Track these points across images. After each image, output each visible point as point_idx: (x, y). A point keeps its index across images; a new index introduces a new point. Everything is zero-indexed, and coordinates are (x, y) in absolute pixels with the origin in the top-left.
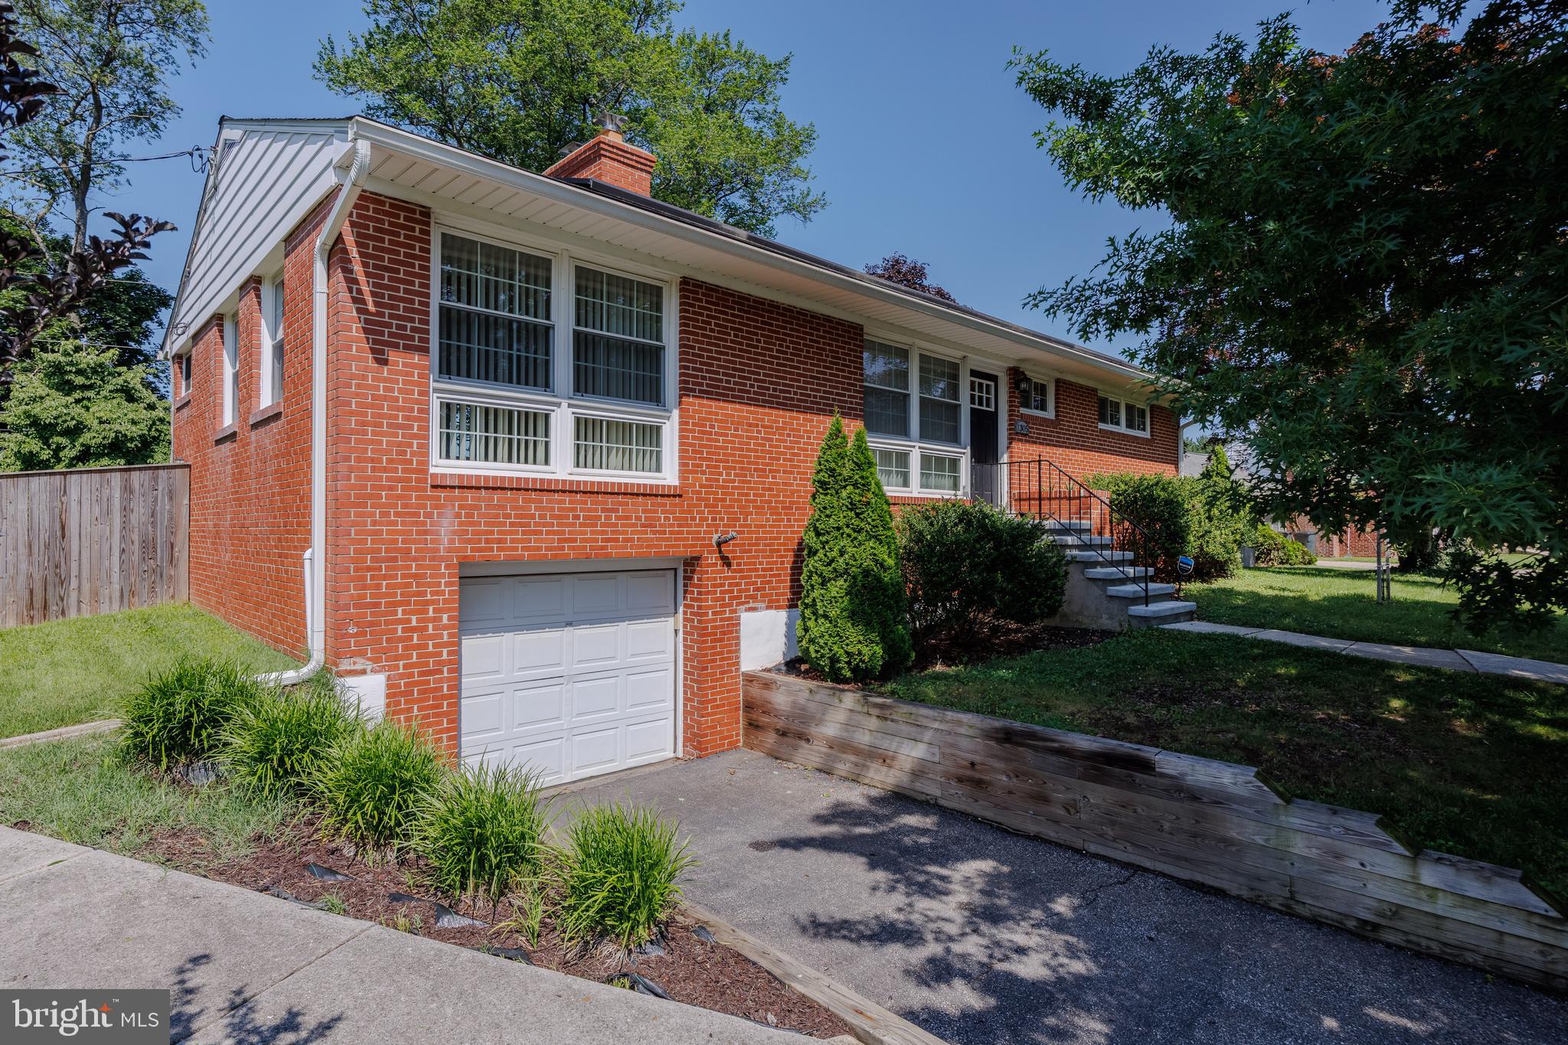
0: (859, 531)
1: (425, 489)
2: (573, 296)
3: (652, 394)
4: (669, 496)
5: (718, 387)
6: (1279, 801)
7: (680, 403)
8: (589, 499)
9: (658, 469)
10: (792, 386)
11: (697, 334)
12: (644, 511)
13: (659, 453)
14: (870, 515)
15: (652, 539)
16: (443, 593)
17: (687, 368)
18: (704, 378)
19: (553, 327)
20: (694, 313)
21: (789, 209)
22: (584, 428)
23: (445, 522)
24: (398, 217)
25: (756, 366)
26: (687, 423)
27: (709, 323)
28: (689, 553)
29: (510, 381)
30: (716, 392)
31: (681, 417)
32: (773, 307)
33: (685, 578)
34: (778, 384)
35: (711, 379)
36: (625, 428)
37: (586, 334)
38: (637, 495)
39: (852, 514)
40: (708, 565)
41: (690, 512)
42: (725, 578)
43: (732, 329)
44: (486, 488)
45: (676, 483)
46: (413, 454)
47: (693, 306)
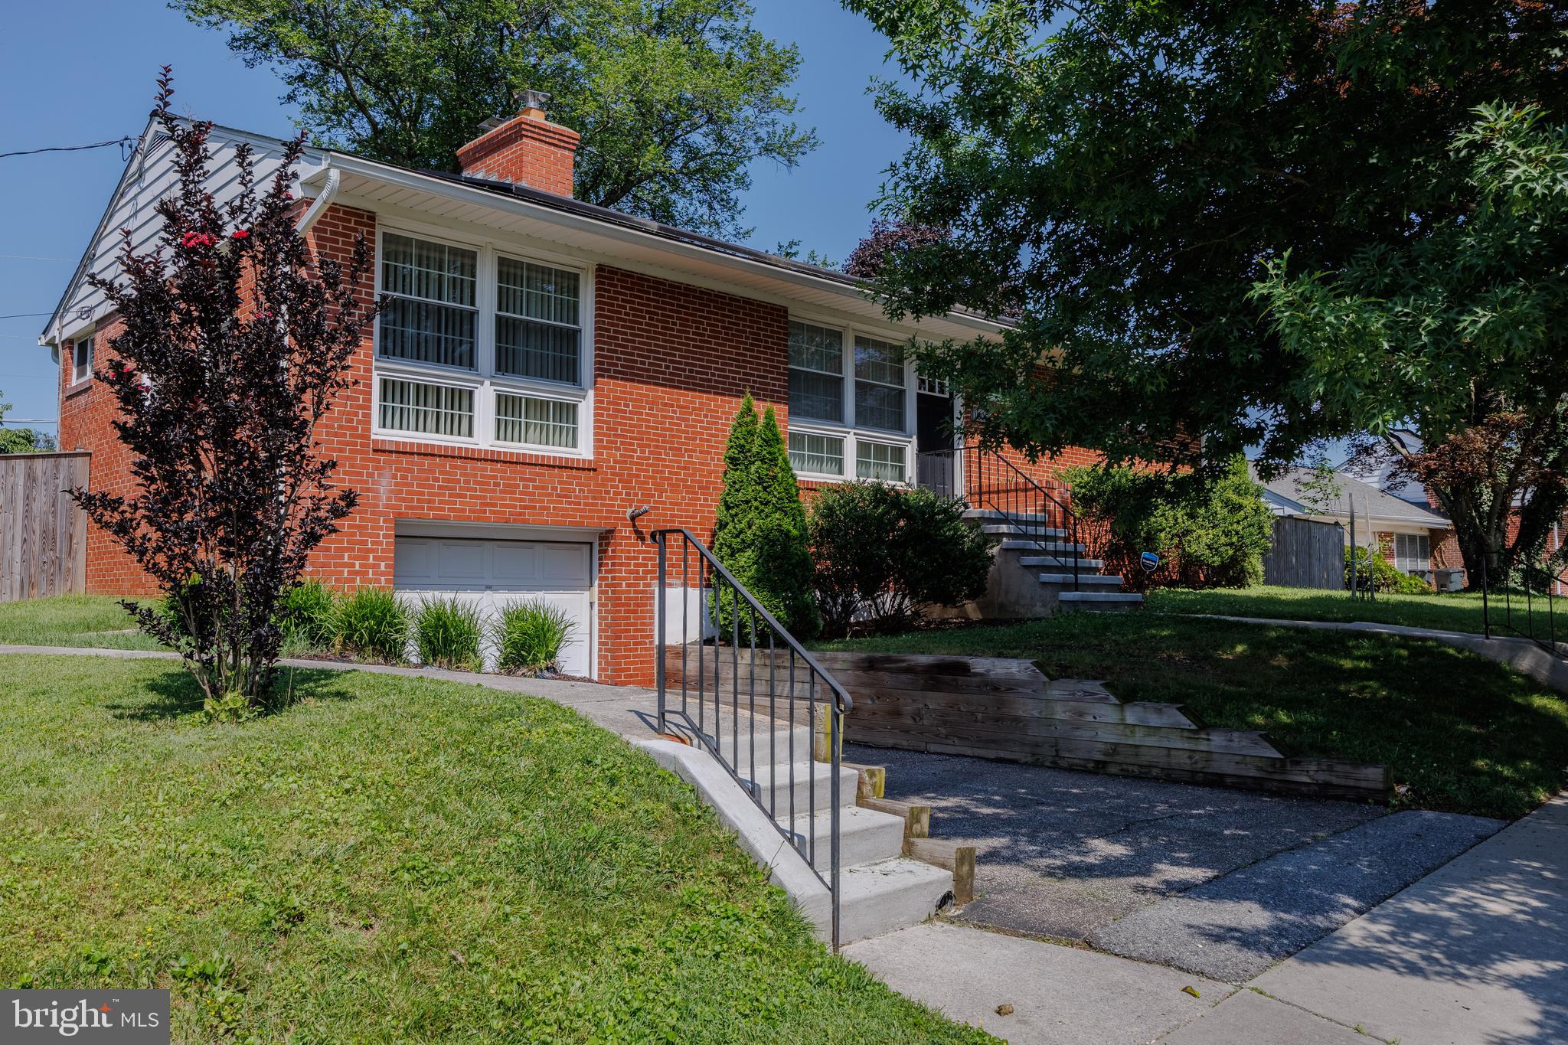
0: (767, 504)
1: (368, 453)
2: (495, 284)
3: (569, 373)
4: (584, 469)
5: (633, 368)
6: (1046, 679)
7: (596, 382)
8: (509, 468)
9: (574, 445)
10: (710, 368)
11: (612, 318)
12: (560, 483)
13: (575, 430)
14: (777, 489)
15: (567, 509)
16: (381, 544)
17: (602, 349)
18: (619, 359)
19: (477, 312)
20: (609, 298)
21: (768, 149)
22: (505, 404)
23: (384, 481)
24: (349, 221)
25: (672, 348)
26: (602, 402)
27: (624, 307)
28: (604, 526)
29: (439, 361)
30: (631, 374)
31: (596, 395)
32: (689, 290)
33: (600, 552)
34: (695, 365)
35: (625, 360)
36: (543, 405)
37: (507, 319)
38: (554, 467)
39: (760, 488)
40: (622, 538)
41: (604, 486)
42: (639, 552)
43: (647, 312)
44: (419, 454)
45: (592, 458)
46: (359, 422)
47: (608, 291)
